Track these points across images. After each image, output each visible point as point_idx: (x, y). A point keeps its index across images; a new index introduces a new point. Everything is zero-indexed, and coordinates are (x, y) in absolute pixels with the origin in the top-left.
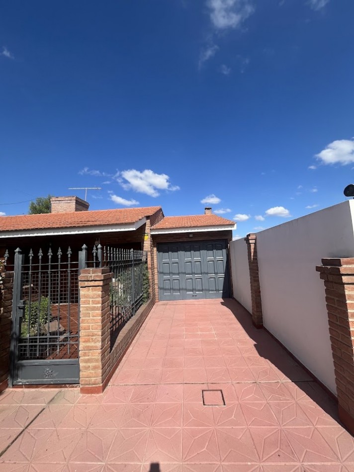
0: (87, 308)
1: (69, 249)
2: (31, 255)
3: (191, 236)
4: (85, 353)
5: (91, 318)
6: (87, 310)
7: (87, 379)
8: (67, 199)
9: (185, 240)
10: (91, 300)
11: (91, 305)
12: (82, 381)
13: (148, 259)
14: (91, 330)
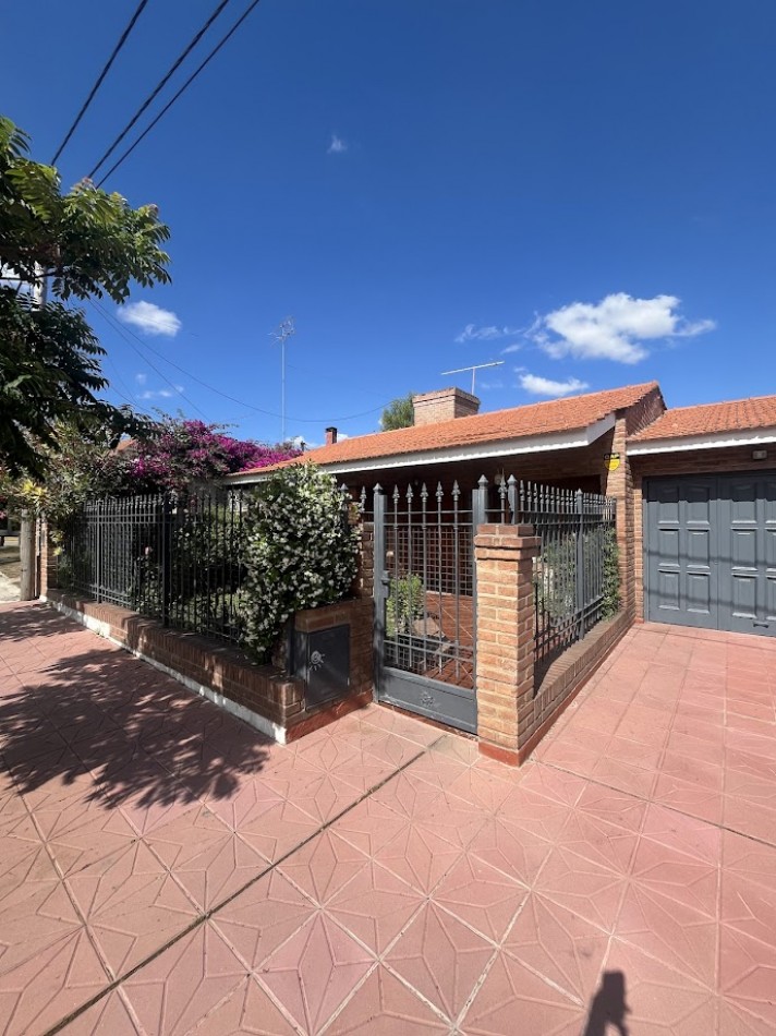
0: (491, 602)
1: (456, 486)
2: (396, 495)
3: (759, 455)
4: (487, 683)
5: (497, 620)
6: (490, 604)
7: (491, 731)
8: (440, 395)
9: (738, 467)
10: (497, 585)
11: (496, 596)
12: (482, 732)
13: (618, 517)
14: (497, 643)
